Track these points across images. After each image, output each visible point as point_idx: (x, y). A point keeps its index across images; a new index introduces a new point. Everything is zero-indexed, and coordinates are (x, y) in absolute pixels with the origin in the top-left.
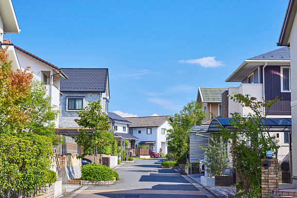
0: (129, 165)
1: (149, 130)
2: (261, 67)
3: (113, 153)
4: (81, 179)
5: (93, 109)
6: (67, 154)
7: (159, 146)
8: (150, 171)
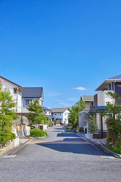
0: (52, 129)
1: (60, 114)
3: (45, 123)
4: (29, 136)
5: (35, 103)
6: (23, 124)
7: (64, 120)
8: (61, 131)
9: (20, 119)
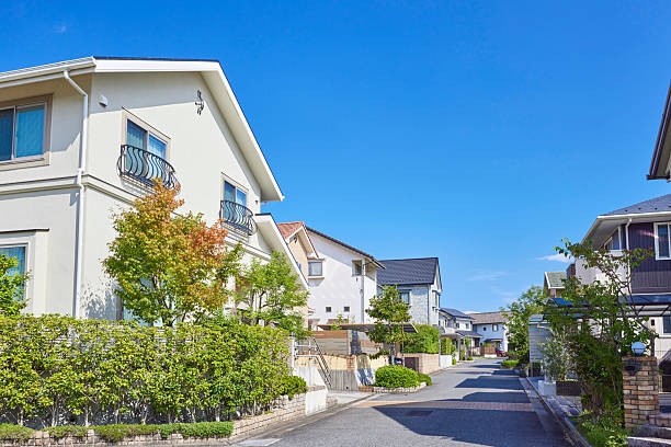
1: (495, 327)
2: (623, 226)
3: (443, 352)
4: (374, 385)
6: (359, 354)
8: (482, 373)
9: (350, 340)
